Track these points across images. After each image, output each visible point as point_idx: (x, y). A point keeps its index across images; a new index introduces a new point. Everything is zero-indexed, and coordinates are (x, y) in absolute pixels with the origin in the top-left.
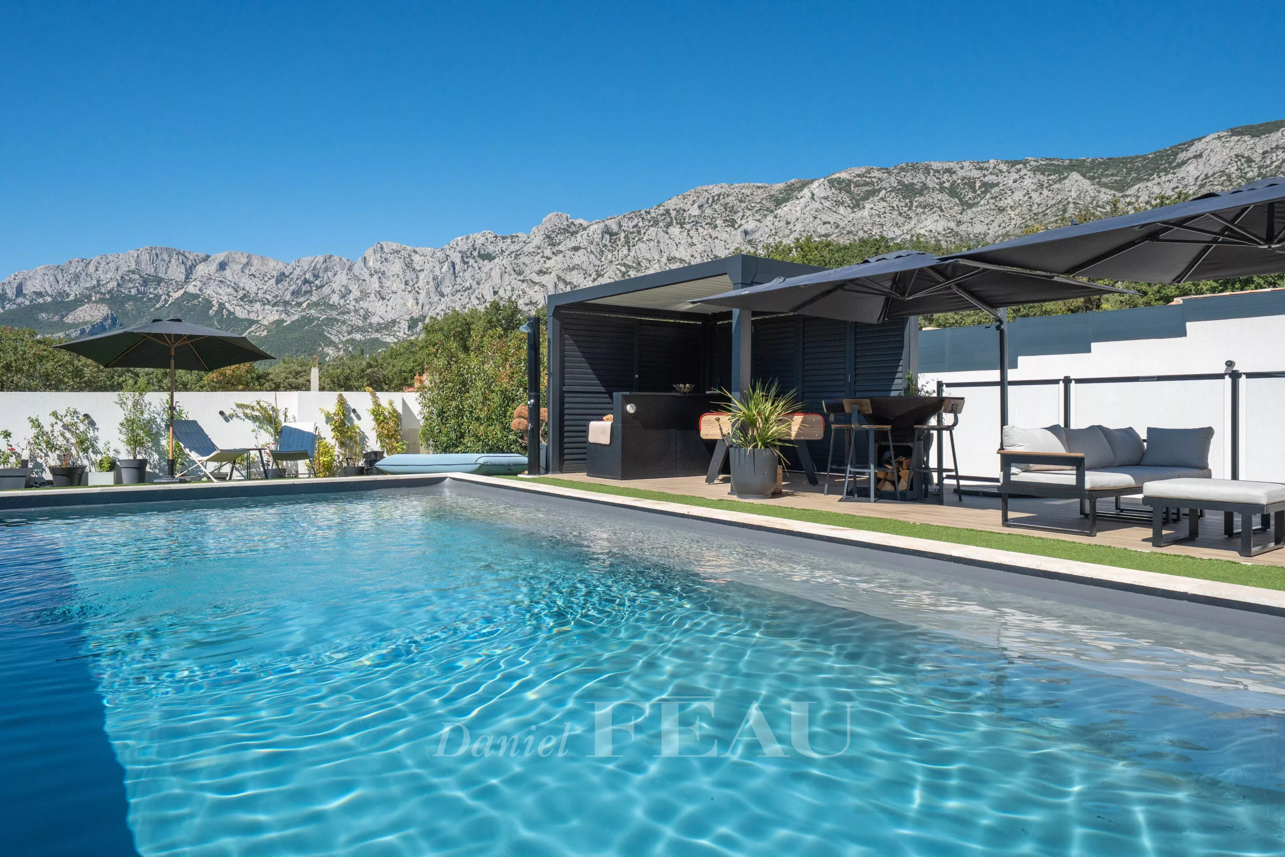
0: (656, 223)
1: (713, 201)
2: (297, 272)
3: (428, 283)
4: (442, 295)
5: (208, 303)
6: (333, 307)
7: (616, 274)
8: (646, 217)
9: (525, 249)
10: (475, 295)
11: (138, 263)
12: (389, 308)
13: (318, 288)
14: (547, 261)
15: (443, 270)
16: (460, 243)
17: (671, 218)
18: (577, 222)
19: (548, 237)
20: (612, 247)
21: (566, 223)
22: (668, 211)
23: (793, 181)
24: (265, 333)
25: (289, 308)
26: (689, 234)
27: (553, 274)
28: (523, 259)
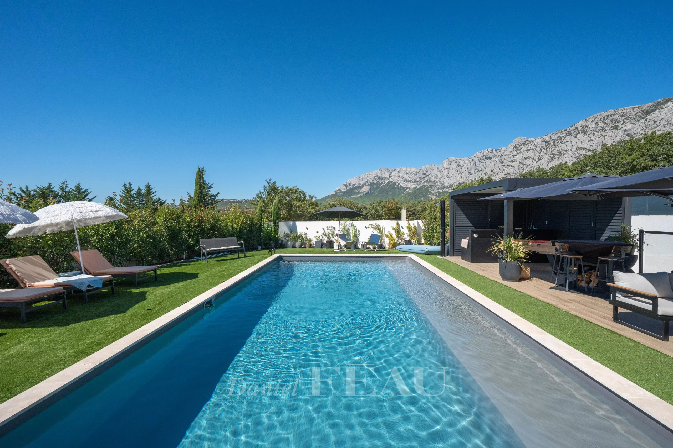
0: (570, 134)
1: (604, 119)
2: (421, 171)
3: (465, 170)
4: (471, 174)
5: (395, 183)
6: (432, 181)
7: (548, 158)
8: (564, 132)
9: (505, 153)
10: (483, 173)
11: (377, 173)
12: (451, 180)
13: (427, 175)
14: (515, 157)
15: (471, 165)
16: (478, 155)
17: (579, 131)
18: (529, 139)
19: (516, 147)
20: (546, 147)
21: (524, 140)
22: (577, 128)
23: (660, 100)
24: (411, 191)
25: (418, 183)
26: (589, 136)
27: (518, 162)
28: (504, 157)
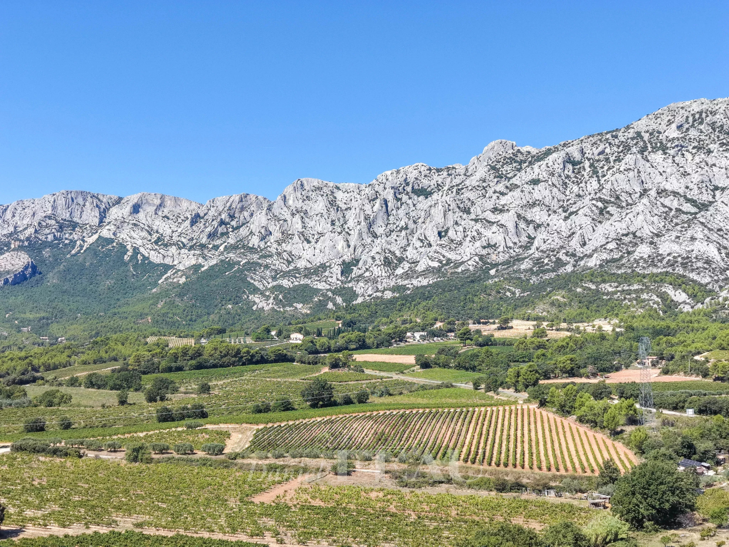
0: (627, 148)
1: (695, 120)
2: (212, 212)
3: (359, 223)
4: (375, 236)
5: (123, 248)
6: (252, 250)
8: (613, 142)
9: (467, 183)
11: (54, 207)
12: (317, 251)
13: (234, 229)
14: (501, 197)
15: (375, 209)
16: (390, 178)
17: (644, 142)
18: (524, 150)
19: (493, 168)
20: (576, 177)
21: (510, 151)
22: (639, 134)
24: (183, 280)
25: (206, 252)
26: (675, 162)
28: (467, 194)
